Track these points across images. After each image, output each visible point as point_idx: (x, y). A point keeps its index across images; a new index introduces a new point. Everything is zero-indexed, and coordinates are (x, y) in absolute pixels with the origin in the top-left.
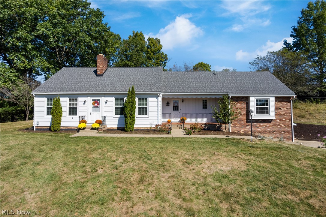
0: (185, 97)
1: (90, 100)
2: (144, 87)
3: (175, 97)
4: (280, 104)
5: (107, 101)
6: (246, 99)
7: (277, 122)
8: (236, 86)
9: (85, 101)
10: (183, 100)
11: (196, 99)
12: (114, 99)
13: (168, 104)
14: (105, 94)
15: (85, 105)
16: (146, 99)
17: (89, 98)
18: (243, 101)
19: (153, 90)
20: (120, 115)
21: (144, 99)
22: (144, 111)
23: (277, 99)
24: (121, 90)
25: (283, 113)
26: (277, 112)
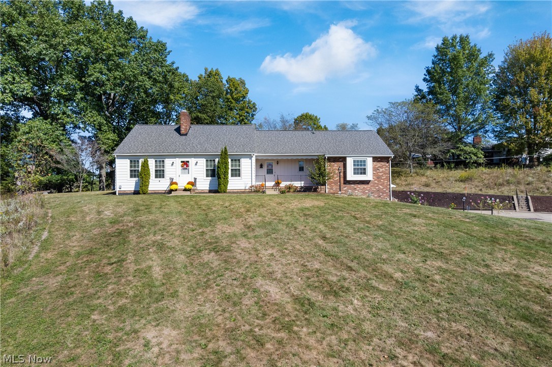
0: (279, 158)
1: (178, 162)
2: (236, 147)
3: (270, 158)
4: (379, 164)
5: (197, 162)
6: (343, 160)
7: (375, 183)
8: (334, 146)
9: (173, 163)
10: (278, 162)
11: (292, 160)
12: (205, 160)
13: (261, 166)
14: (195, 155)
15: (173, 167)
16: (239, 160)
17: (177, 159)
18: (341, 162)
19: (246, 151)
20: (211, 177)
21: (237, 160)
22: (237, 173)
23: (375, 159)
24: (212, 150)
25: (381, 174)
26: (375, 172)
